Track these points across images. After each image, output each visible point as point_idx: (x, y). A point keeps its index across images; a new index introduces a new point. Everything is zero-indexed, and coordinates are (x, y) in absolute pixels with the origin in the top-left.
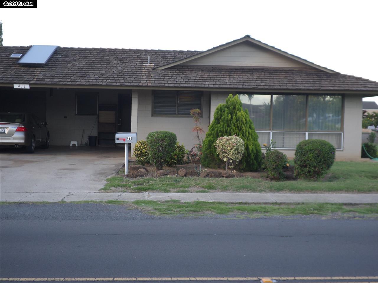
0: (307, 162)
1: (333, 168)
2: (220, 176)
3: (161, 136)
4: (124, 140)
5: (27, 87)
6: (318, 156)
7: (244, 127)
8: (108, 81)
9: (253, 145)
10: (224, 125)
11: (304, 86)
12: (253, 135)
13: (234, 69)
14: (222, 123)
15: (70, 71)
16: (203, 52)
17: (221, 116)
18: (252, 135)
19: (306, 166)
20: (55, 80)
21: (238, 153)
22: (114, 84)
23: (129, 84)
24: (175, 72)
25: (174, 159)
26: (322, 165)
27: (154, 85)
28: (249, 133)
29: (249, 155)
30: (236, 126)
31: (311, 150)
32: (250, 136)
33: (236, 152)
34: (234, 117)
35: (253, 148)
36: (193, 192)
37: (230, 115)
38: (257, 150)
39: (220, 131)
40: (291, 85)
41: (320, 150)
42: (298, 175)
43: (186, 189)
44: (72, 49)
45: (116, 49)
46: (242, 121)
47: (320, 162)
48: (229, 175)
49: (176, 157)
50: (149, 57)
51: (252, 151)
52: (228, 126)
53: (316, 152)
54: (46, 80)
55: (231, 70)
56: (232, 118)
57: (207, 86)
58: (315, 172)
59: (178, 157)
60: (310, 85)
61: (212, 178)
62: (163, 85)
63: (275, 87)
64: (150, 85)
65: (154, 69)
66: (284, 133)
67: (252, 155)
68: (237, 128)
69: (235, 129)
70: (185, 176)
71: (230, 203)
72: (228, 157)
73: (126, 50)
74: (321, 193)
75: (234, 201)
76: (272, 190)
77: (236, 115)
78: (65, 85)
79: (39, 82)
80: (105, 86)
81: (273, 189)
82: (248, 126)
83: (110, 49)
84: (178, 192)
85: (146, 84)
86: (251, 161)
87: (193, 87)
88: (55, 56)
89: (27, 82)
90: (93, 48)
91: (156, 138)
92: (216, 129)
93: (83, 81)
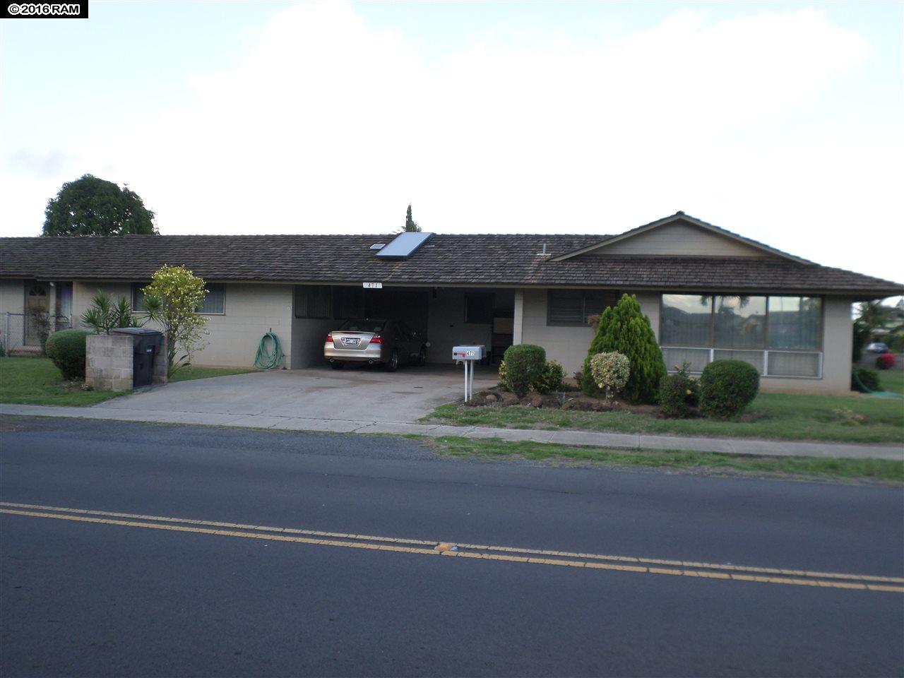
0: (714, 393)
1: (756, 403)
2: (589, 408)
3: (522, 351)
4: (464, 355)
5: (379, 286)
6: (731, 385)
7: (638, 340)
8: (481, 277)
9: (650, 367)
10: (610, 337)
11: (759, 283)
12: (653, 352)
13: (662, 259)
14: (608, 335)
15: (437, 265)
16: (617, 236)
17: (608, 324)
18: (650, 353)
19: (713, 398)
20: (414, 277)
21: (618, 377)
22: (488, 281)
23: (508, 281)
24: (575, 264)
25: (546, 384)
26: (736, 397)
27: (541, 282)
28: (645, 349)
29: (643, 380)
30: (626, 338)
31: (720, 375)
32: (648, 354)
33: (616, 375)
34: (625, 326)
35: (650, 372)
36: (537, 429)
37: (619, 323)
38: (657, 374)
39: (605, 346)
40: (738, 281)
41: (733, 376)
42: (703, 411)
43: (530, 424)
44: (452, 237)
45: (508, 235)
46: (635, 332)
47: (733, 393)
48: (602, 407)
49: (548, 381)
50: (545, 245)
51: (649, 375)
52: (616, 338)
53: (727, 378)
54: (403, 277)
55: (657, 261)
56: (622, 327)
57: (614, 282)
58: (727, 408)
59: (551, 381)
60: (766, 282)
61: (576, 411)
62: (553, 281)
63: (713, 285)
64: (535, 281)
65: (547, 261)
66: (732, 351)
67: (649, 380)
68: (628, 342)
69: (626, 343)
70: (540, 407)
71: (571, 446)
72: (604, 383)
73: (521, 235)
74: (722, 438)
75: (578, 444)
76: (650, 430)
77: (628, 324)
78: (425, 283)
79: (394, 280)
80: (474, 283)
81: (653, 429)
82: (645, 339)
83: (500, 235)
84: (516, 428)
85: (530, 281)
86: (648, 390)
87: (595, 285)
88: (426, 246)
89: (379, 280)
90: (479, 235)
91: (515, 354)
92: (600, 343)
93: (448, 278)
